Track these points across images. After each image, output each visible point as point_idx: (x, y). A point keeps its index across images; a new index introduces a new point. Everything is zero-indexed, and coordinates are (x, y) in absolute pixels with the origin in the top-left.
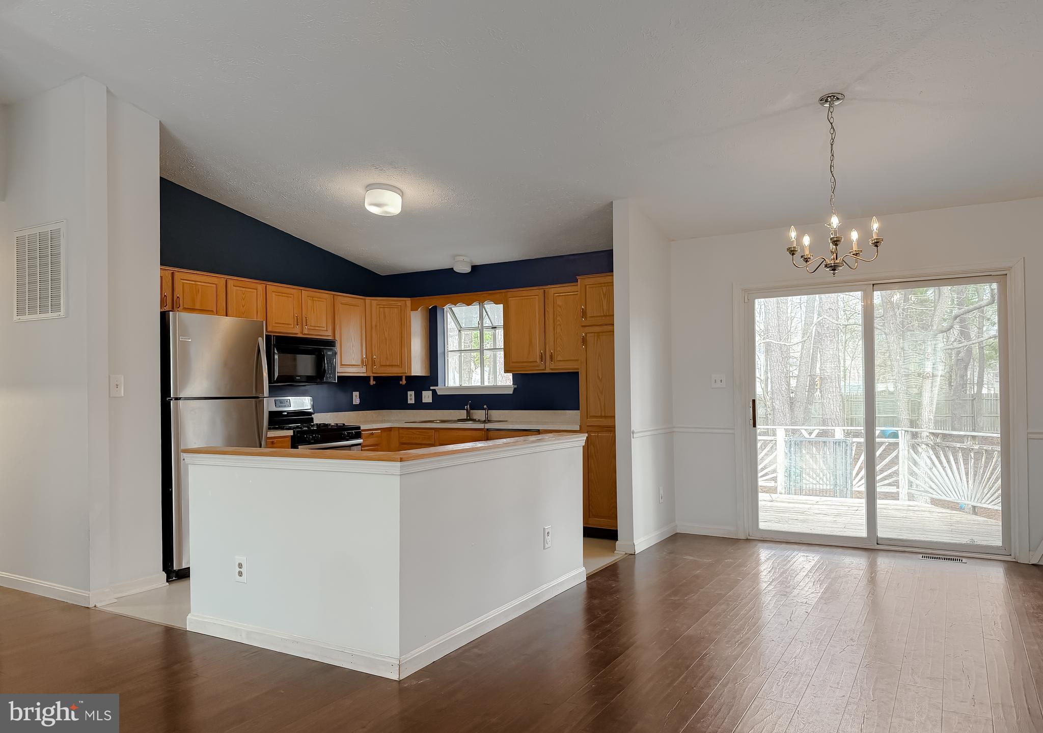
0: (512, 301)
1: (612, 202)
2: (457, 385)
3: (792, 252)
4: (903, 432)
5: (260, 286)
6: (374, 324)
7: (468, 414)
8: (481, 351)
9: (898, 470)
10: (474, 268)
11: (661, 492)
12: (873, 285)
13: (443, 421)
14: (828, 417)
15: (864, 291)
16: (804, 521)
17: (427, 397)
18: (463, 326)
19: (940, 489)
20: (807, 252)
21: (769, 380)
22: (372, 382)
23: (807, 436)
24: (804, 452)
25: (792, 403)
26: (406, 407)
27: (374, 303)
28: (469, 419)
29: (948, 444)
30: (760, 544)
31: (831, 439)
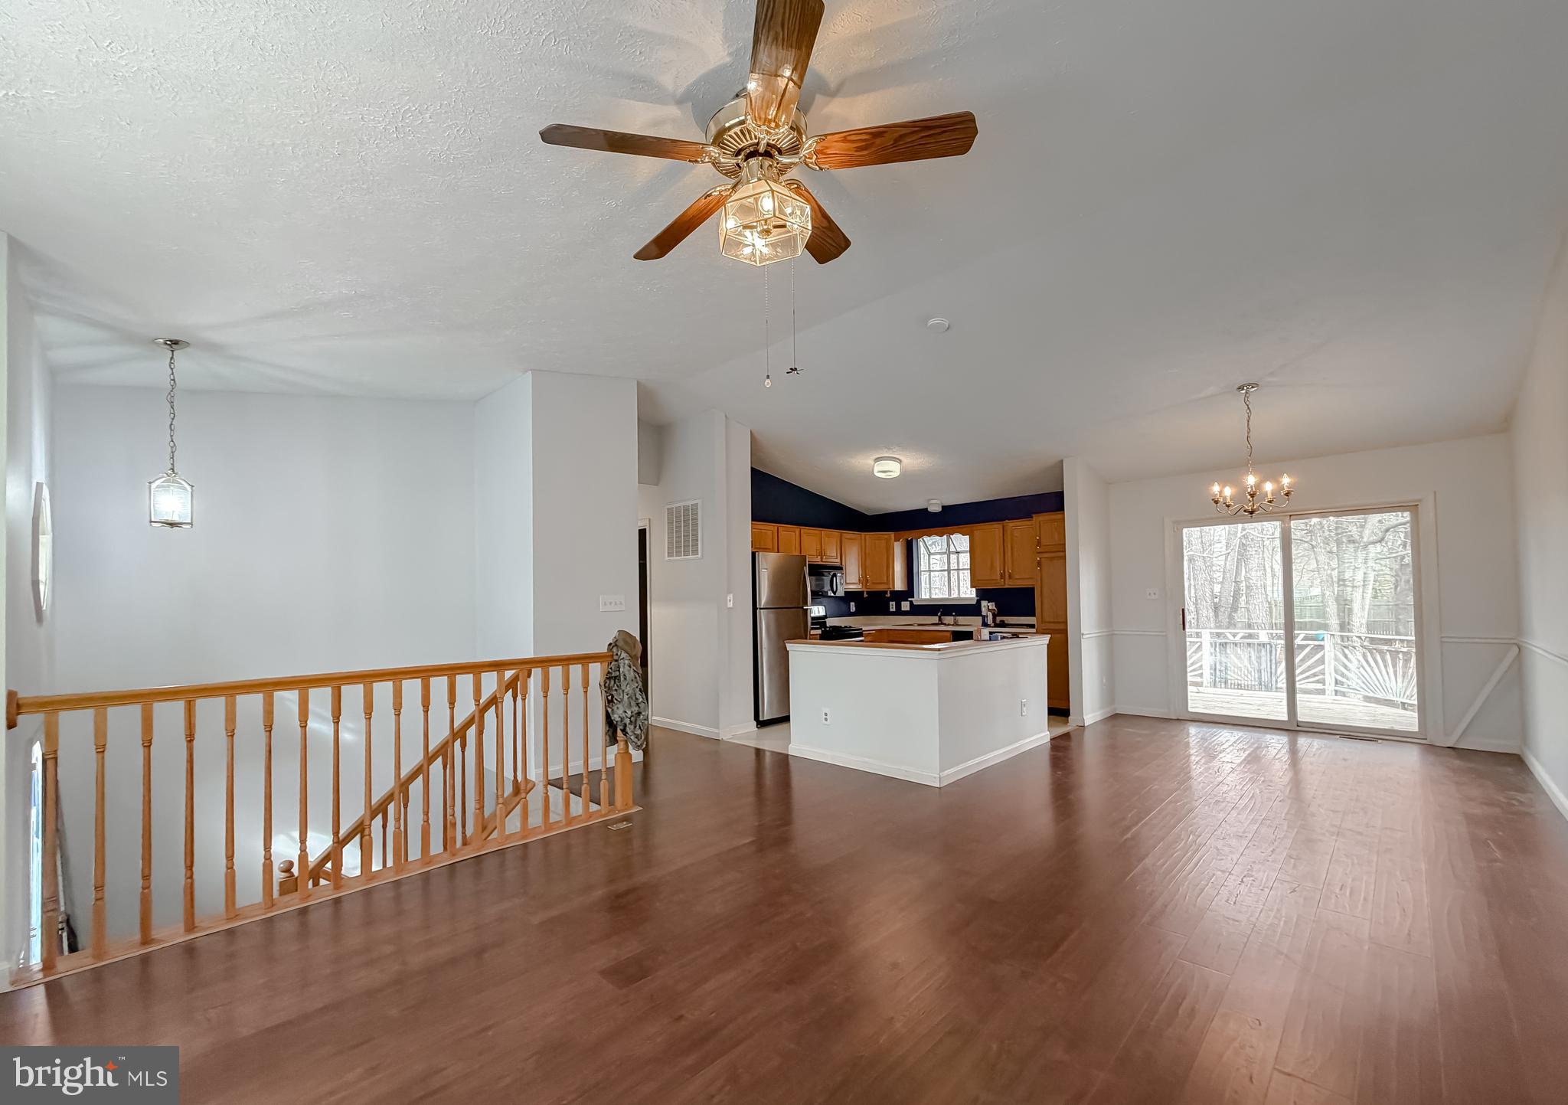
0: (977, 533)
1: (1062, 461)
2: (928, 597)
3: (1216, 502)
4: (1329, 636)
5: (797, 529)
6: (867, 552)
7: (940, 619)
8: (949, 571)
9: (1324, 669)
10: (944, 507)
11: (1104, 681)
12: (1290, 516)
13: (919, 625)
14: (1254, 621)
15: (1283, 521)
16: (1229, 708)
17: (905, 606)
18: (932, 551)
19: (1367, 686)
20: (1228, 501)
21: (1192, 587)
22: (865, 595)
23: (1231, 638)
24: (1228, 651)
25: (1216, 608)
26: (889, 613)
27: (869, 537)
28: (941, 623)
29: (1375, 646)
30: (1190, 723)
31: (1255, 641)
